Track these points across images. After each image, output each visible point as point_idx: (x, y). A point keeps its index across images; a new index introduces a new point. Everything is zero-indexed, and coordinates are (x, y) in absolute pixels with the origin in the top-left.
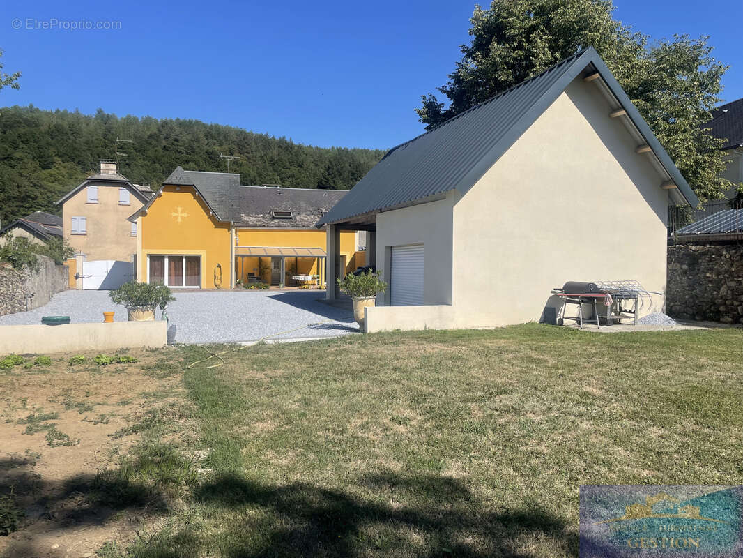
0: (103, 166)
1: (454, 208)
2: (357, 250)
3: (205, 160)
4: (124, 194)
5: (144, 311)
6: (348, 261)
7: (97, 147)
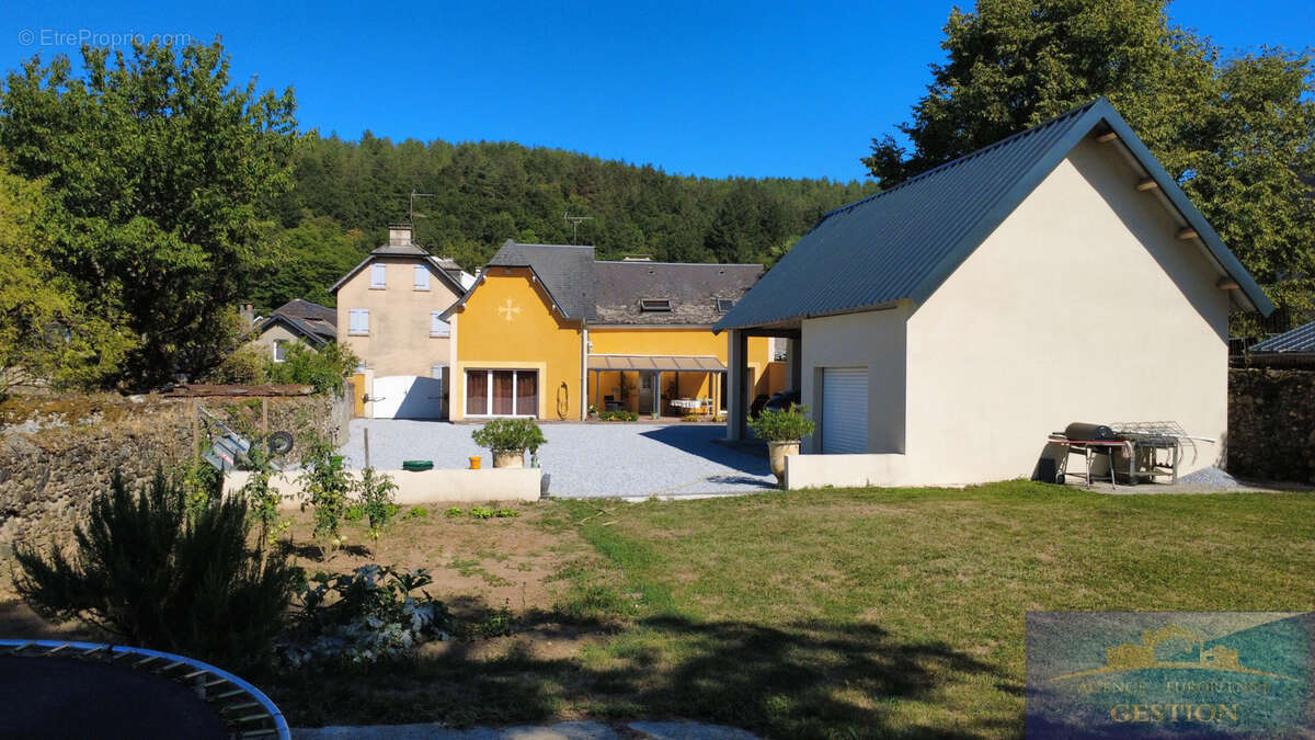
0: (393, 234)
1: (908, 322)
2: (771, 359)
3: (525, 206)
4: (421, 274)
5: (512, 456)
6: (757, 377)
7: (364, 192)
